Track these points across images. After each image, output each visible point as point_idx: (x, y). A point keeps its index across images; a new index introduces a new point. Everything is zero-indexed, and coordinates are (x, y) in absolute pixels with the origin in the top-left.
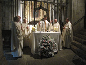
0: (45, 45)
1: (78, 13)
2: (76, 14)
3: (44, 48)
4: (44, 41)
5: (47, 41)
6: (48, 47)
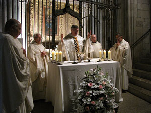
0: (94, 95)
1: (140, 24)
2: (137, 26)
3: (94, 103)
4: (89, 85)
5: (98, 84)
6: (102, 99)
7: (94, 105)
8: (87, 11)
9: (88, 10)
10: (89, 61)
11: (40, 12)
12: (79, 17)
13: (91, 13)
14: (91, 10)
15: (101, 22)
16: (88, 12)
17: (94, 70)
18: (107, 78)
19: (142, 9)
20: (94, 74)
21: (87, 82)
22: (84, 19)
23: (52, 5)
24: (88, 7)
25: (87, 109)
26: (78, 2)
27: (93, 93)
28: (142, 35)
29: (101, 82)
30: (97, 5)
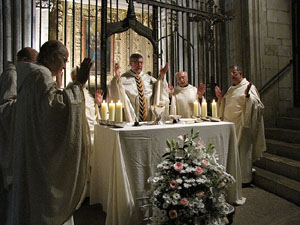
0: (186, 185)
1: (271, 50)
2: (266, 54)
3: (186, 202)
4: (175, 166)
5: (194, 166)
6: (202, 194)
7: (187, 207)
8: (169, 26)
9: (171, 24)
10: (175, 122)
12: (152, 36)
13: (176, 29)
14: (177, 25)
15: (196, 47)
16: (171, 28)
17: (185, 138)
18: (211, 153)
19: (275, 21)
20: (186, 146)
21: (172, 160)
22: (163, 41)
23: (99, 15)
24: (171, 19)
25: (174, 214)
26: (151, 7)
27: (184, 182)
28: (277, 72)
29: (199, 160)
30: (188, 14)
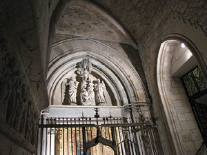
1: (187, 138)
2: (184, 141)
11: (70, 140)
19: (184, 120)
